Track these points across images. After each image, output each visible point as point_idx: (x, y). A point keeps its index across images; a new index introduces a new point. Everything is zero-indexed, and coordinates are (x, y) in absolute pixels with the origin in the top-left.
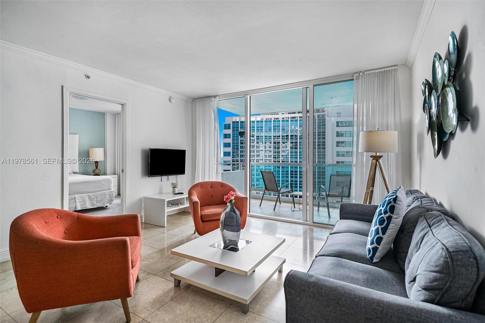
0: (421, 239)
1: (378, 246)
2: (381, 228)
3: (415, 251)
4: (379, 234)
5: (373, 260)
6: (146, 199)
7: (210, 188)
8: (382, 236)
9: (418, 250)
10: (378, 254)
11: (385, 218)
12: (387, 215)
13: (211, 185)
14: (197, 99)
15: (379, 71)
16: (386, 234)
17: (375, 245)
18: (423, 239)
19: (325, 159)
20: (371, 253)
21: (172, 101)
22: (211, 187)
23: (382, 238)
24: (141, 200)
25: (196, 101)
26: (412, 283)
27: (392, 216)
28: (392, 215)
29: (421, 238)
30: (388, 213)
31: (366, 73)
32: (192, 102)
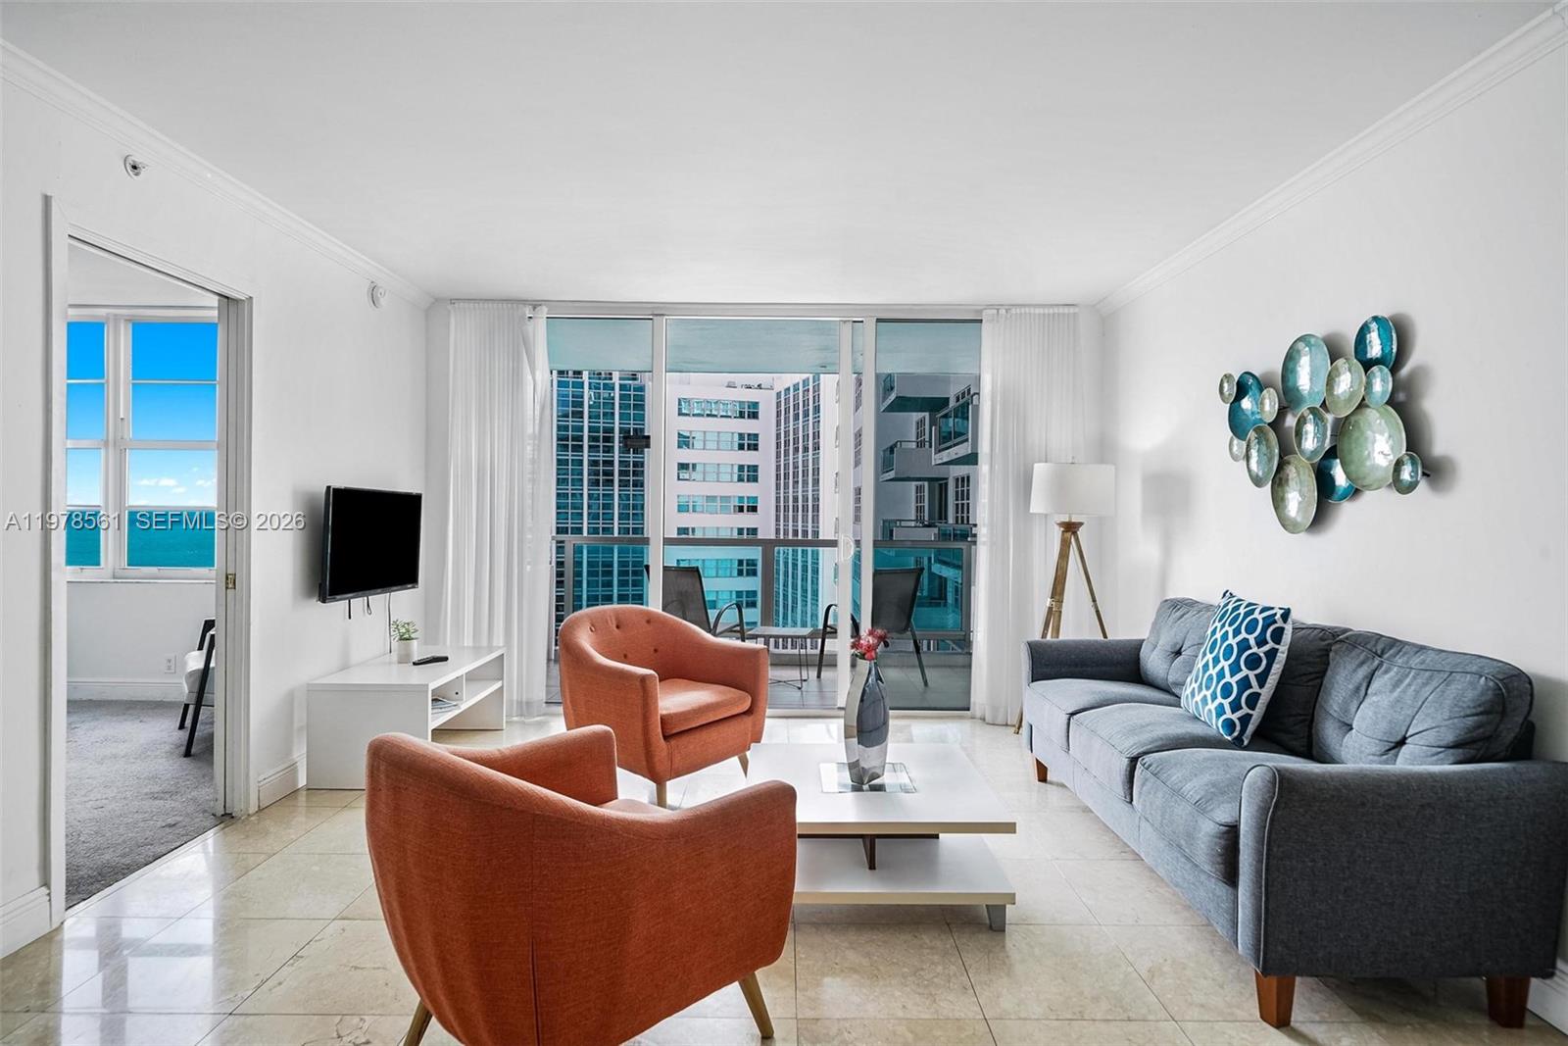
0: (1367, 680)
1: (1251, 712)
2: (1256, 675)
3: (1355, 703)
4: (1251, 687)
5: (1243, 741)
6: (313, 691)
7: (615, 629)
8: (1259, 691)
9: (1363, 700)
10: (1251, 728)
11: (1262, 655)
12: (1266, 648)
13: (617, 619)
14: (453, 301)
15: (1041, 311)
16: (1267, 685)
17: (1245, 710)
18: (1371, 679)
19: (643, 520)
20: (1238, 728)
21: (383, 301)
22: (618, 627)
23: (1260, 694)
24: (290, 698)
25: (450, 307)
26: (1393, 752)
27: (1277, 650)
28: (1277, 646)
29: (1366, 677)
30: (1267, 643)
31: (1013, 311)
32: (428, 312)
